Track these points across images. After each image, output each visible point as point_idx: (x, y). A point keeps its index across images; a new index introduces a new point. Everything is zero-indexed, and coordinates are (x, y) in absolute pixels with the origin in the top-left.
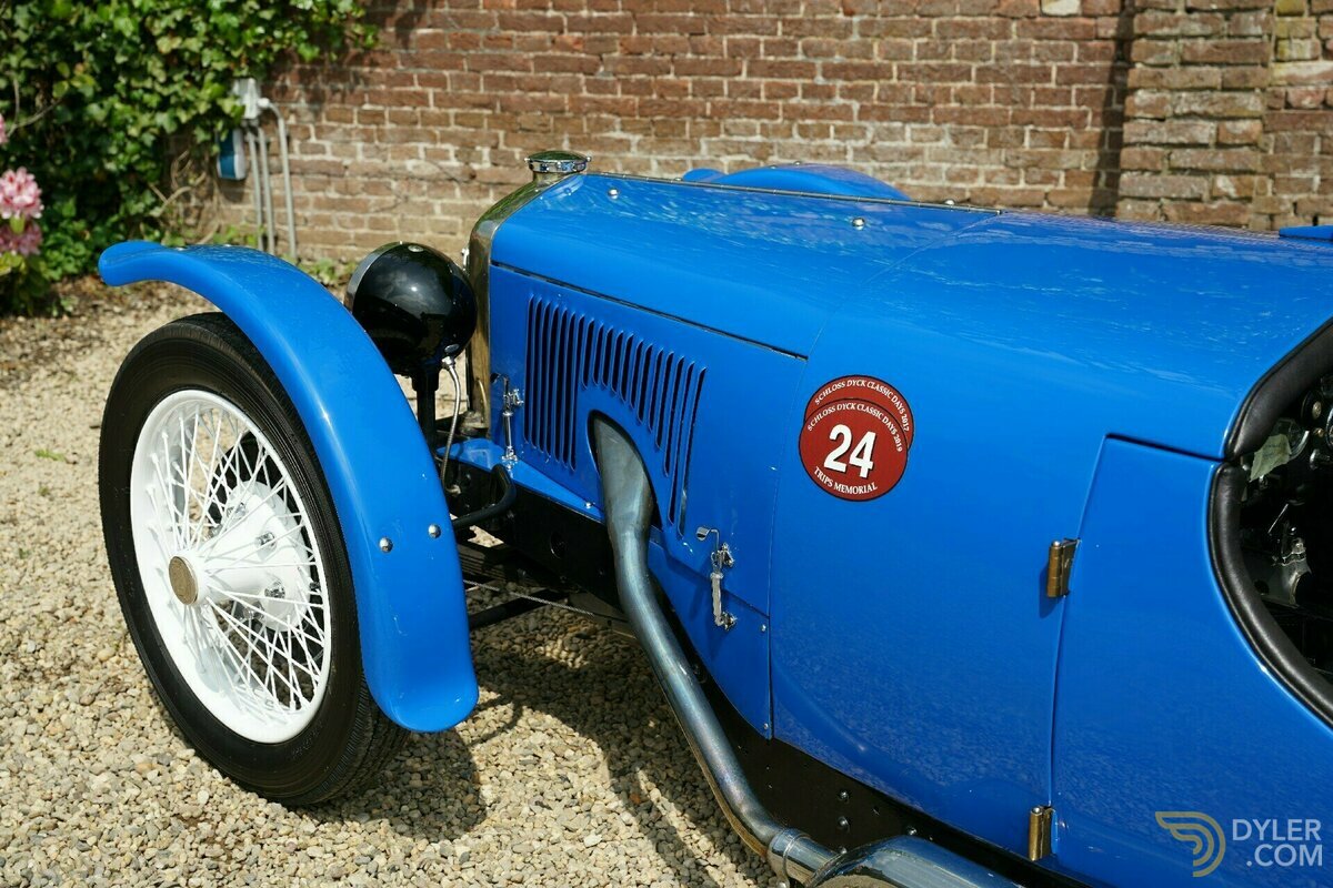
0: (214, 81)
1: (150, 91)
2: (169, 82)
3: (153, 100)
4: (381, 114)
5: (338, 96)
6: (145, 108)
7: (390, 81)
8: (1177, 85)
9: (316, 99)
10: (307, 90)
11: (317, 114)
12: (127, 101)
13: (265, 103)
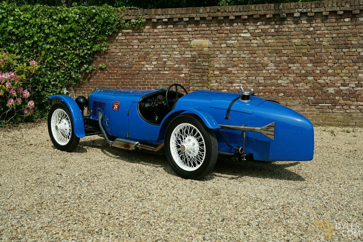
0: (60, 88)
1: (50, 90)
2: (53, 88)
3: (50, 91)
4: (85, 93)
5: (78, 90)
6: (49, 92)
7: (87, 88)
8: (195, 86)
9: (75, 91)
10: (74, 89)
11: (75, 93)
12: (46, 91)
13: (67, 91)
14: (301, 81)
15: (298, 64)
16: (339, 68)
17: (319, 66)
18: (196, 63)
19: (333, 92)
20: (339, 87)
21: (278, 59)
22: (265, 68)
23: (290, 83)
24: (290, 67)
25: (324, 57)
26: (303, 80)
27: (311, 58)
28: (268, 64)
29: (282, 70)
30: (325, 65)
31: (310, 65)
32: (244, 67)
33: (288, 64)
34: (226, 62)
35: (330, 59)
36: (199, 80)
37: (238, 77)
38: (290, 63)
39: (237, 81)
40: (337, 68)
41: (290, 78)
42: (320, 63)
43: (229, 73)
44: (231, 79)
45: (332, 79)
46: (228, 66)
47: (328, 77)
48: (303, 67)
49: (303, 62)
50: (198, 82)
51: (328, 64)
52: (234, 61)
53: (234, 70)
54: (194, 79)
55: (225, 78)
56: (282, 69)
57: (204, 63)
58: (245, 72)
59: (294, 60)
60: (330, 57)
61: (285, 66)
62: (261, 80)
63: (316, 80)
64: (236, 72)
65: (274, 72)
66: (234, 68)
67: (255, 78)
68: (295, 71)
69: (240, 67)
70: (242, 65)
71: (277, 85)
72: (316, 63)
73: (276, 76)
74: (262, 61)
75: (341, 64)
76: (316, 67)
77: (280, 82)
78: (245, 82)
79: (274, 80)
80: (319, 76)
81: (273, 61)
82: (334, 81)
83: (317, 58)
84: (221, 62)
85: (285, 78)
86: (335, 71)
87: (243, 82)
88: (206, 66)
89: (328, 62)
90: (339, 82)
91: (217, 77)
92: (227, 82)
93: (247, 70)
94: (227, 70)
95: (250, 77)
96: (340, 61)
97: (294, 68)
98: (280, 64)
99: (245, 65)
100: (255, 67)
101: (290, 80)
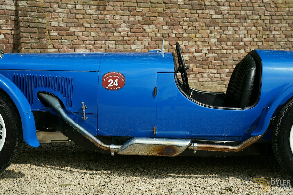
14: (157, 46)
15: (153, 26)
16: (194, 32)
17: (174, 29)
18: (28, 19)
19: (188, 59)
20: (193, 53)
21: (132, 19)
22: (117, 29)
23: (145, 49)
24: (144, 30)
25: (180, 18)
26: (158, 45)
27: (167, 19)
28: (120, 24)
29: (136, 33)
30: (180, 28)
31: (166, 27)
32: (91, 27)
33: (142, 25)
34: (68, 19)
35: (186, 21)
36: (36, 43)
37: (83, 41)
38: (145, 24)
39: (82, 45)
40: (192, 31)
41: (144, 42)
42: (176, 25)
43: (71, 35)
44: (74, 43)
45: (187, 44)
46: (69, 26)
47: (183, 41)
48: (158, 29)
49: (159, 24)
50: (34, 46)
51: (184, 27)
52: (78, 19)
53: (78, 31)
54: (27, 42)
55: (66, 41)
56: (136, 31)
57: (40, 20)
58: (93, 34)
59: (149, 21)
60: (185, 19)
61: (140, 27)
62: (111, 44)
63: (172, 45)
64: (80, 34)
65: (127, 35)
66: (78, 28)
67: (105, 42)
68: (150, 34)
69: (86, 28)
70: (89, 25)
71: (130, 51)
72: (172, 25)
73: (129, 39)
74: (113, 20)
75: (195, 28)
76: (172, 29)
77: (133, 47)
78: (91, 47)
79: (126, 45)
80: (175, 40)
81: (126, 21)
82: (189, 47)
83: (173, 19)
84: (60, 19)
85: (139, 43)
86: (190, 35)
87: (90, 48)
88: (43, 23)
89: (183, 25)
90: (194, 48)
91: (54, 40)
92: (68, 47)
93: (95, 31)
94: (68, 30)
95: (99, 40)
96: (194, 23)
97: (149, 31)
98: (134, 24)
99: (93, 25)
100: (104, 28)
101: (144, 45)
